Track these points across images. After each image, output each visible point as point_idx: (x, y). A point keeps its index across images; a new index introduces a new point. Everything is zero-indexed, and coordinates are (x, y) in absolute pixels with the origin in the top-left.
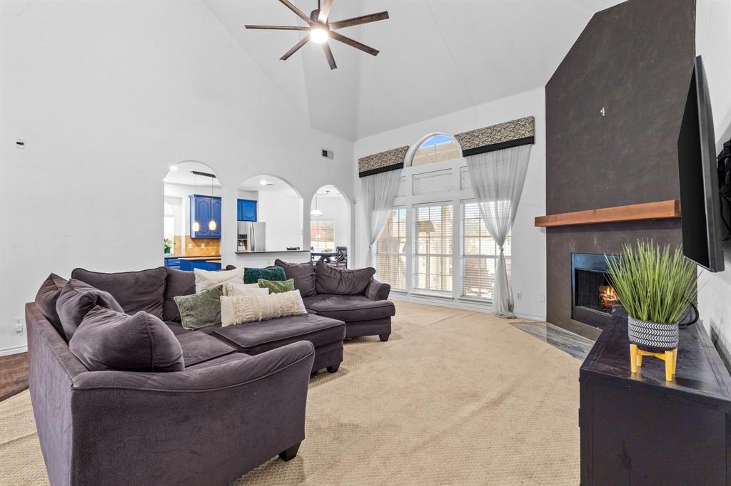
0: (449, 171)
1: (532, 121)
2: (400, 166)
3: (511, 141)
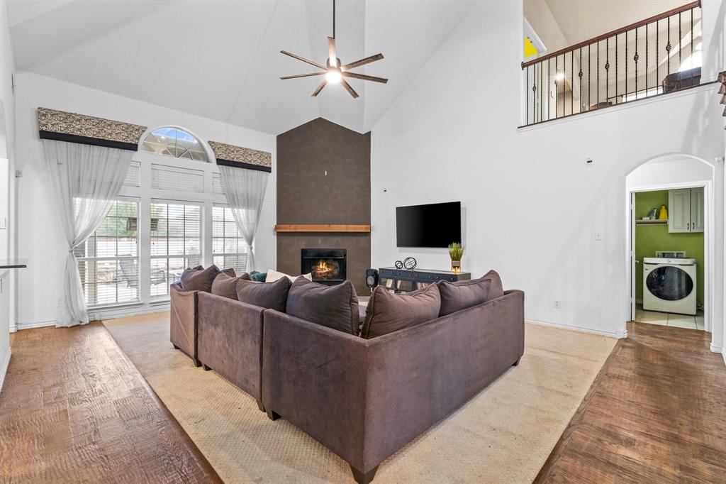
0: (201, 173)
1: (269, 156)
2: (133, 147)
3: (257, 166)
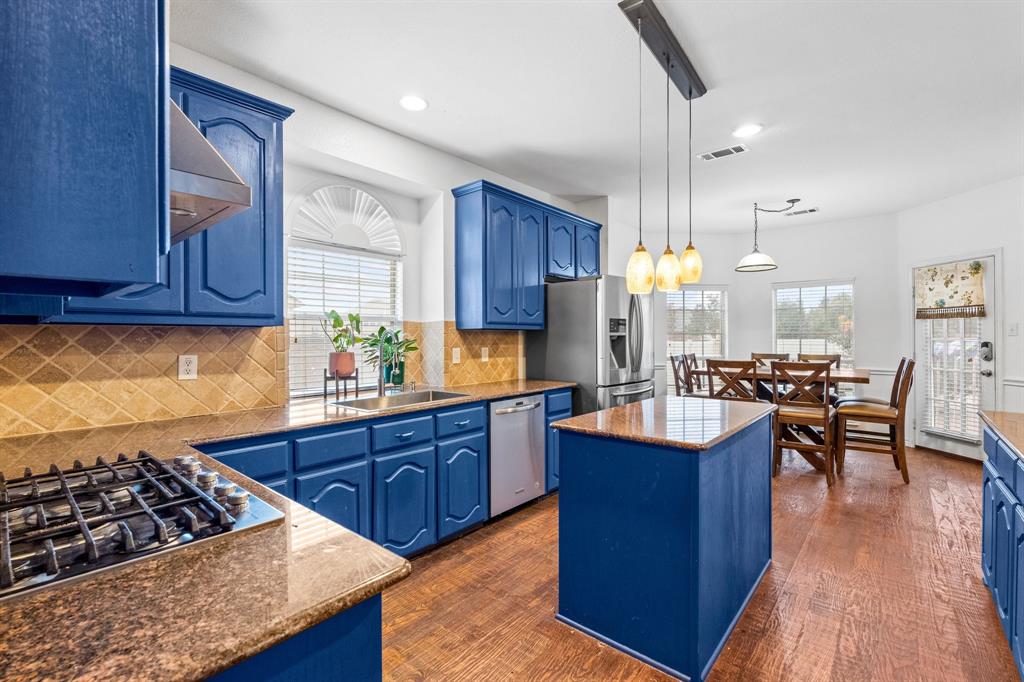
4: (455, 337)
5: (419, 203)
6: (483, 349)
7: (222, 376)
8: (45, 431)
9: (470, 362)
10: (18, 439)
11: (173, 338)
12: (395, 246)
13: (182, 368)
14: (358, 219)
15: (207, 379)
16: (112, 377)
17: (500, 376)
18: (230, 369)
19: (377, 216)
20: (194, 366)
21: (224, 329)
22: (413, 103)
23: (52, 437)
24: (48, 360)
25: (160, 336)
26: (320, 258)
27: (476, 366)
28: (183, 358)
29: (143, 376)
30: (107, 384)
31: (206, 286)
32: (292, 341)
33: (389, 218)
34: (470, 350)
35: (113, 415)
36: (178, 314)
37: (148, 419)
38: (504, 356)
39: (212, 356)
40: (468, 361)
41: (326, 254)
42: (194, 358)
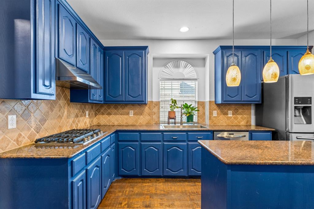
4: (215, 107)
5: (204, 59)
6: (229, 111)
7: (138, 116)
8: (108, 124)
9: (222, 117)
10: (105, 125)
11: (128, 106)
12: (195, 76)
13: (130, 113)
14: (181, 70)
15: (135, 116)
16: (118, 114)
17: (239, 122)
18: (140, 114)
19: (188, 68)
20: (132, 113)
21: (139, 104)
22: (184, 29)
23: (109, 125)
24: (109, 110)
25: (126, 106)
26: (171, 84)
27: (226, 118)
28: (130, 111)
29: (123, 115)
30: (118, 116)
31: (129, 95)
32: (161, 107)
33: (192, 67)
34: (222, 112)
35: (118, 123)
36: (123, 101)
37: (124, 124)
38: (242, 114)
39: (136, 111)
40: (221, 116)
41: (173, 82)
42: (133, 111)
